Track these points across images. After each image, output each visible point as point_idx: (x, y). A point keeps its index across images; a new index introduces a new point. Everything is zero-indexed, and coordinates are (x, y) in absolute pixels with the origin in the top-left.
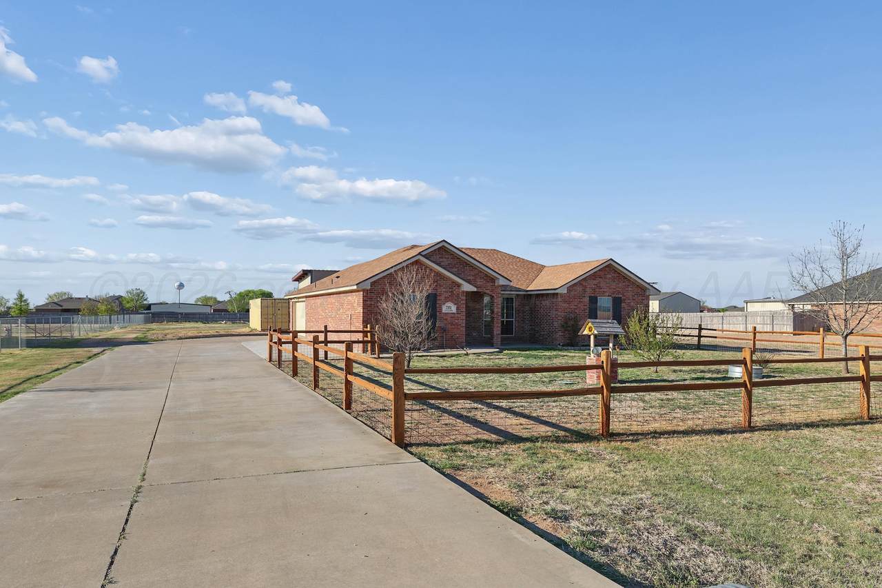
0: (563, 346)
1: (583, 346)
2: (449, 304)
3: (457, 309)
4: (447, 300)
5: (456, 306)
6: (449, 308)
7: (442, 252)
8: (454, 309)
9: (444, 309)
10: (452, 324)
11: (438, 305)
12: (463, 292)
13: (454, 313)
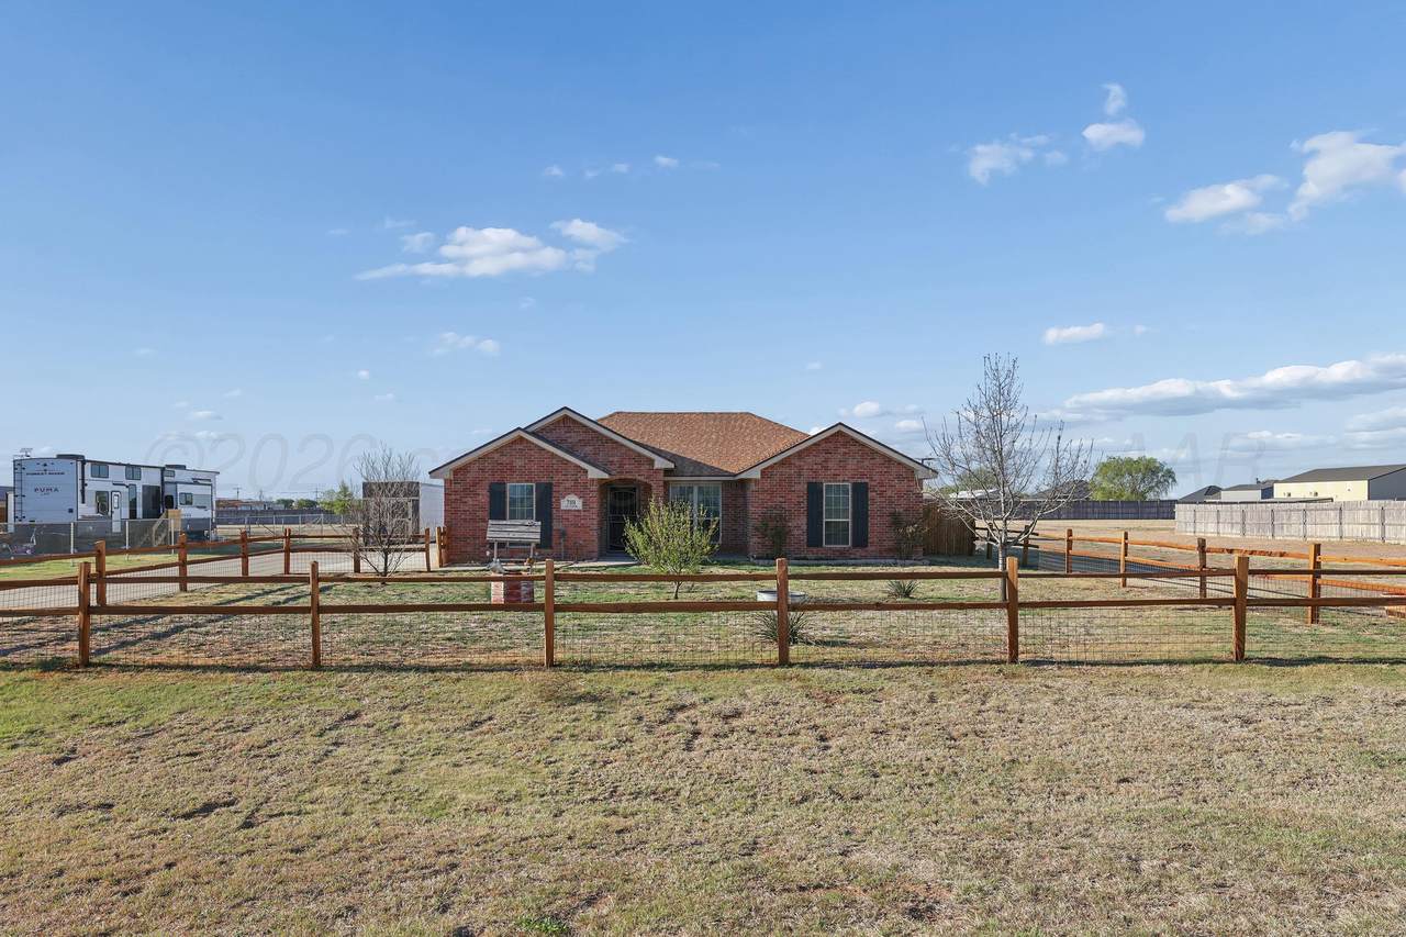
0: (758, 558)
1: (796, 559)
2: (572, 497)
3: (584, 504)
4: (568, 491)
5: (581, 500)
6: (571, 503)
7: (564, 427)
8: (579, 504)
9: (564, 504)
10: (576, 526)
11: (554, 500)
12: (593, 480)
13: (578, 511)
